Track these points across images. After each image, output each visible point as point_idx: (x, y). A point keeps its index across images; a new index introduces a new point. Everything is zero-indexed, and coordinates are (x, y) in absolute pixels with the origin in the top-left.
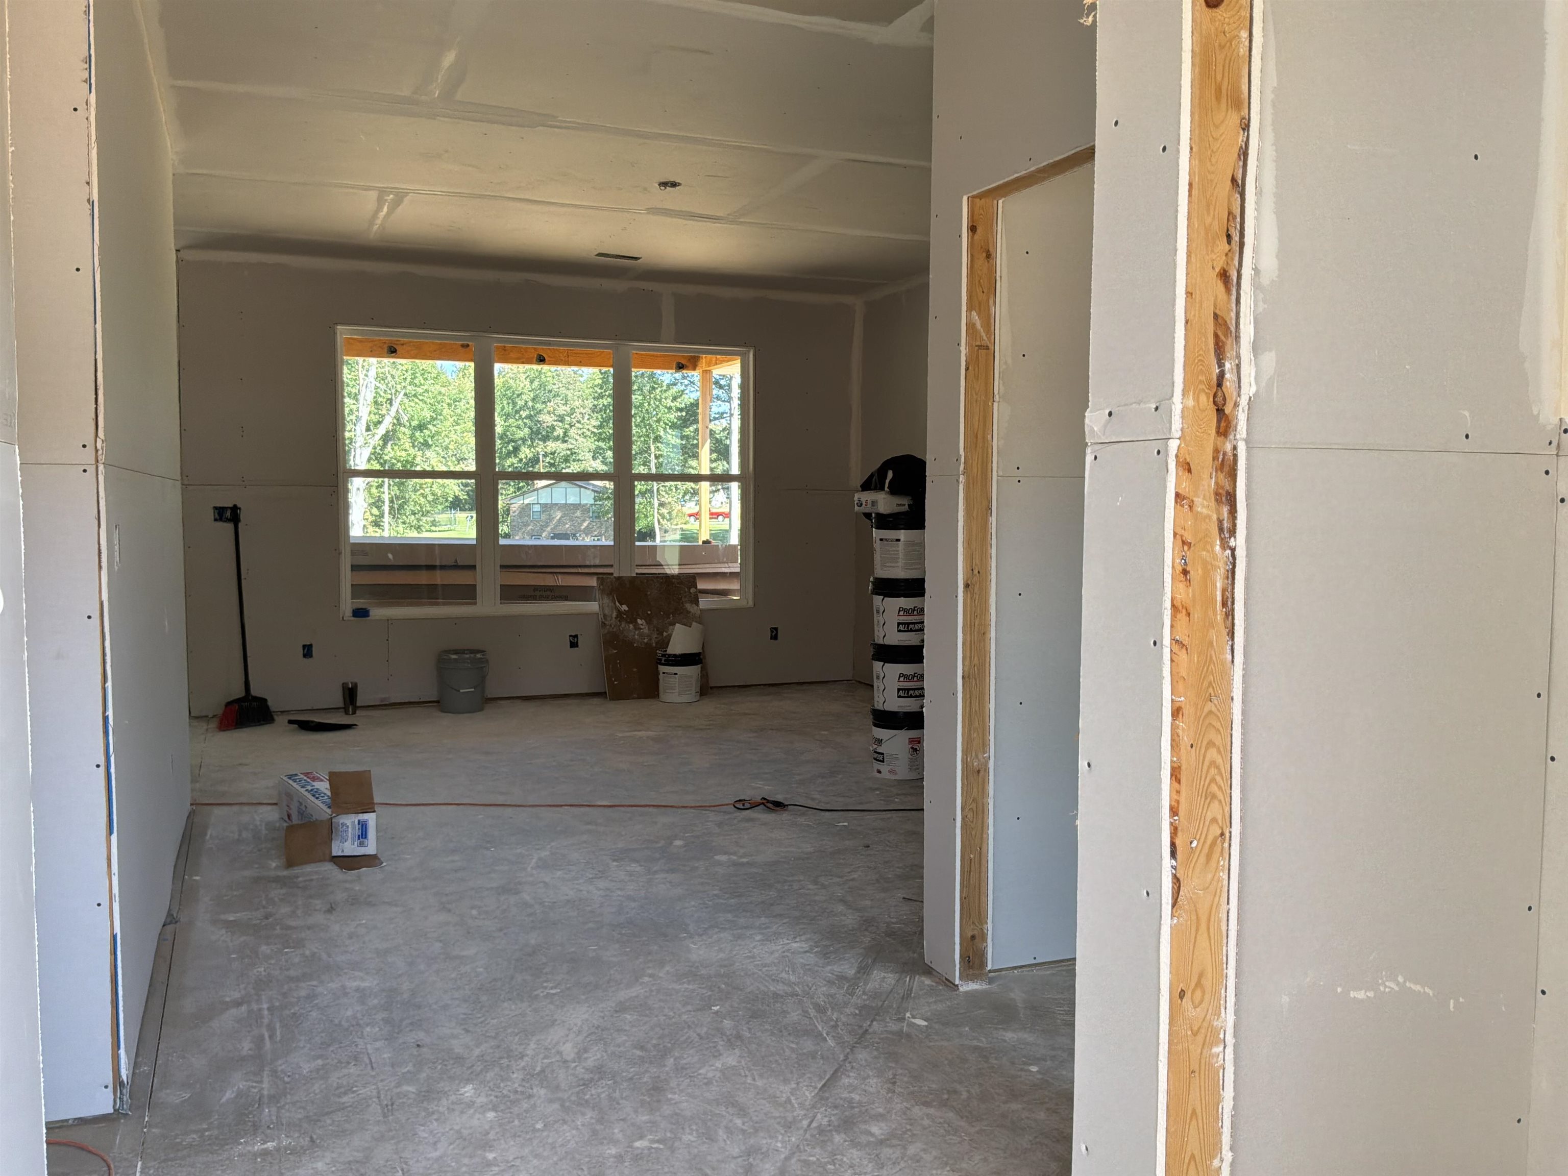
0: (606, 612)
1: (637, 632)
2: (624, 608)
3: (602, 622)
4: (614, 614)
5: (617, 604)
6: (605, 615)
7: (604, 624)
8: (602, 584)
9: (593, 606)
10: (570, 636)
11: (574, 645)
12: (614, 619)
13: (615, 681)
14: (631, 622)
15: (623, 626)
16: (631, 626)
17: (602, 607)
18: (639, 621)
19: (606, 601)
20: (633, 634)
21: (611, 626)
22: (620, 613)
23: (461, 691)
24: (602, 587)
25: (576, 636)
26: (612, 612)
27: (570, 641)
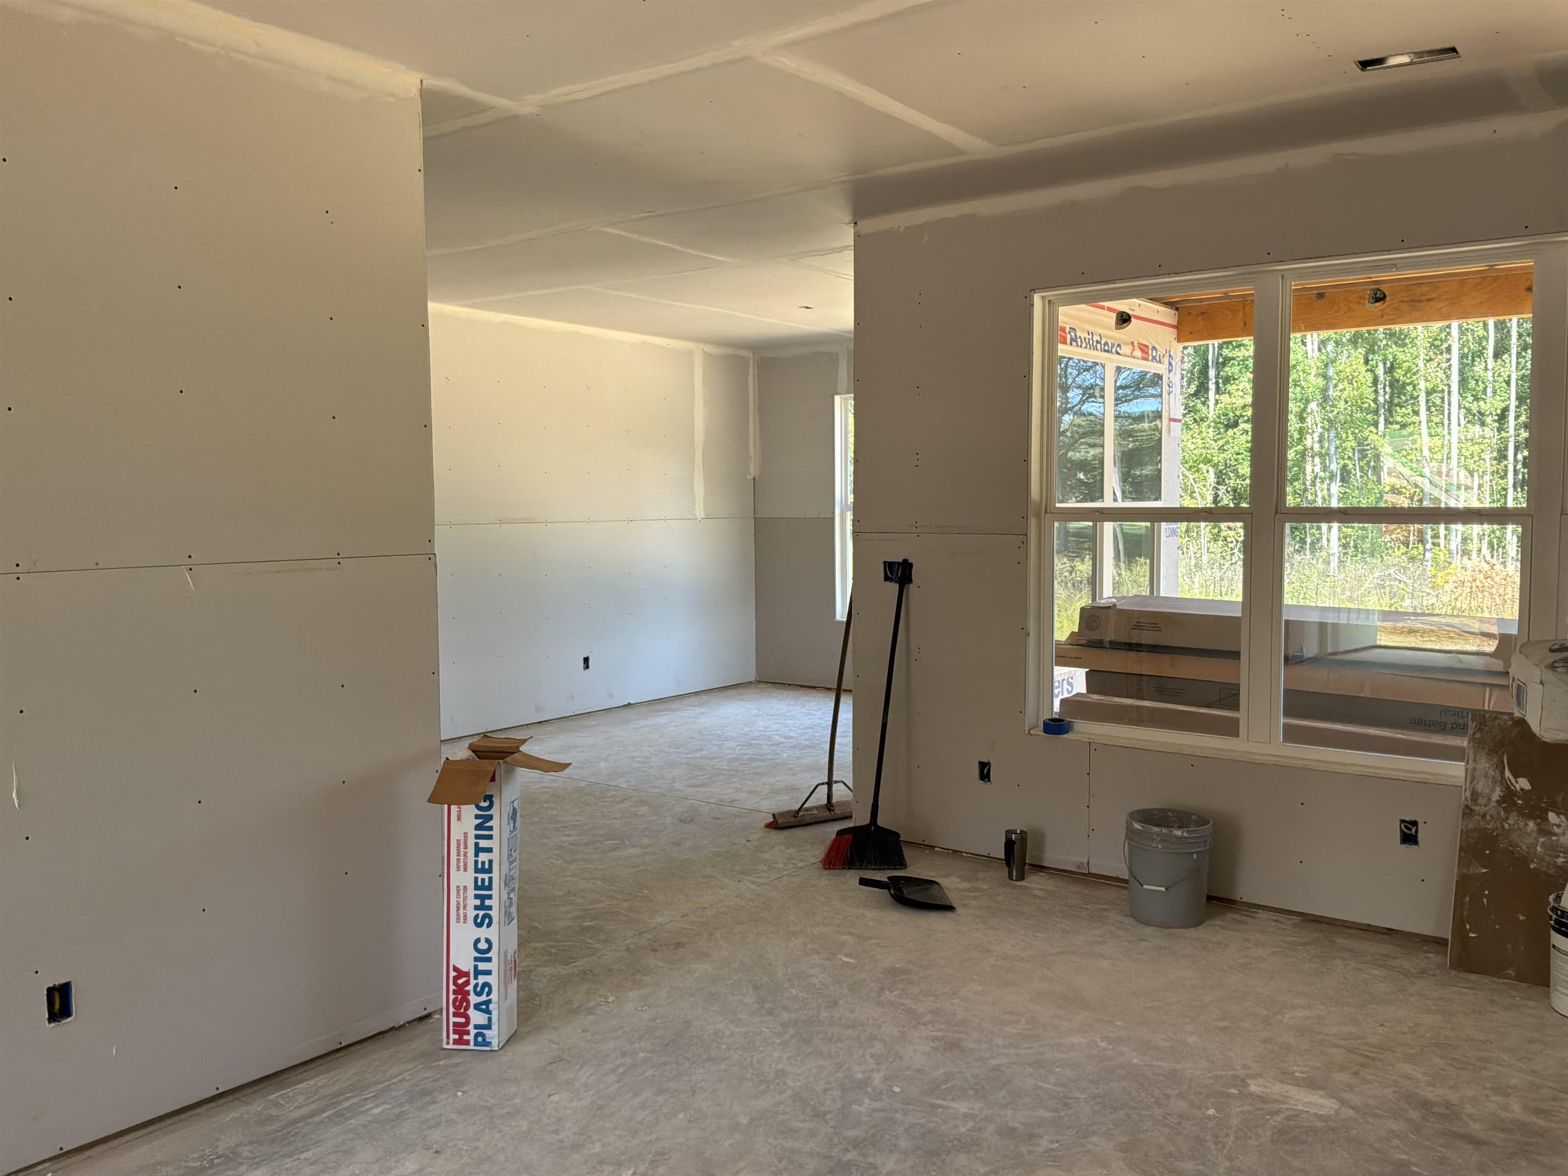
0: (1480, 787)
1: (1542, 840)
2: (1523, 784)
3: (1467, 807)
4: (1497, 795)
5: (1508, 774)
6: (1475, 795)
7: (1468, 812)
8: (1480, 730)
9: (1455, 770)
10: (1403, 821)
11: (1409, 837)
12: (1493, 804)
13: (1471, 930)
14: (1531, 816)
15: (1511, 822)
16: (1531, 824)
17: (1472, 775)
18: (1552, 817)
19: (1484, 764)
20: (1532, 840)
21: (1484, 816)
22: (1509, 796)
23: (1145, 887)
24: (1478, 735)
25: (1415, 823)
26: (1493, 791)
27: (1402, 831)
